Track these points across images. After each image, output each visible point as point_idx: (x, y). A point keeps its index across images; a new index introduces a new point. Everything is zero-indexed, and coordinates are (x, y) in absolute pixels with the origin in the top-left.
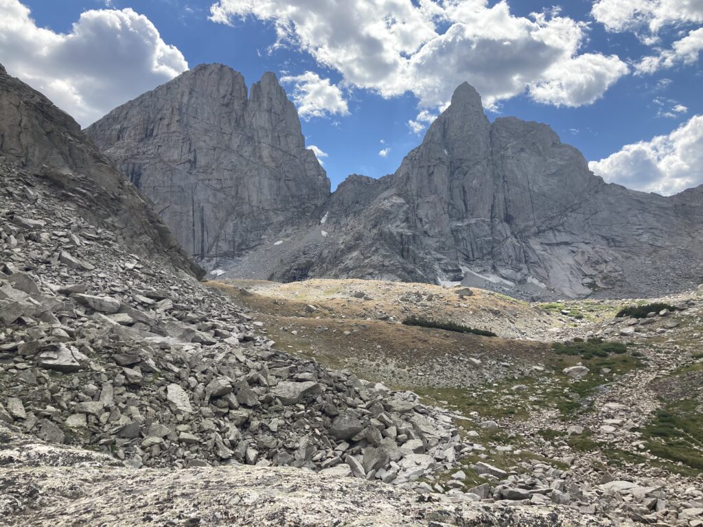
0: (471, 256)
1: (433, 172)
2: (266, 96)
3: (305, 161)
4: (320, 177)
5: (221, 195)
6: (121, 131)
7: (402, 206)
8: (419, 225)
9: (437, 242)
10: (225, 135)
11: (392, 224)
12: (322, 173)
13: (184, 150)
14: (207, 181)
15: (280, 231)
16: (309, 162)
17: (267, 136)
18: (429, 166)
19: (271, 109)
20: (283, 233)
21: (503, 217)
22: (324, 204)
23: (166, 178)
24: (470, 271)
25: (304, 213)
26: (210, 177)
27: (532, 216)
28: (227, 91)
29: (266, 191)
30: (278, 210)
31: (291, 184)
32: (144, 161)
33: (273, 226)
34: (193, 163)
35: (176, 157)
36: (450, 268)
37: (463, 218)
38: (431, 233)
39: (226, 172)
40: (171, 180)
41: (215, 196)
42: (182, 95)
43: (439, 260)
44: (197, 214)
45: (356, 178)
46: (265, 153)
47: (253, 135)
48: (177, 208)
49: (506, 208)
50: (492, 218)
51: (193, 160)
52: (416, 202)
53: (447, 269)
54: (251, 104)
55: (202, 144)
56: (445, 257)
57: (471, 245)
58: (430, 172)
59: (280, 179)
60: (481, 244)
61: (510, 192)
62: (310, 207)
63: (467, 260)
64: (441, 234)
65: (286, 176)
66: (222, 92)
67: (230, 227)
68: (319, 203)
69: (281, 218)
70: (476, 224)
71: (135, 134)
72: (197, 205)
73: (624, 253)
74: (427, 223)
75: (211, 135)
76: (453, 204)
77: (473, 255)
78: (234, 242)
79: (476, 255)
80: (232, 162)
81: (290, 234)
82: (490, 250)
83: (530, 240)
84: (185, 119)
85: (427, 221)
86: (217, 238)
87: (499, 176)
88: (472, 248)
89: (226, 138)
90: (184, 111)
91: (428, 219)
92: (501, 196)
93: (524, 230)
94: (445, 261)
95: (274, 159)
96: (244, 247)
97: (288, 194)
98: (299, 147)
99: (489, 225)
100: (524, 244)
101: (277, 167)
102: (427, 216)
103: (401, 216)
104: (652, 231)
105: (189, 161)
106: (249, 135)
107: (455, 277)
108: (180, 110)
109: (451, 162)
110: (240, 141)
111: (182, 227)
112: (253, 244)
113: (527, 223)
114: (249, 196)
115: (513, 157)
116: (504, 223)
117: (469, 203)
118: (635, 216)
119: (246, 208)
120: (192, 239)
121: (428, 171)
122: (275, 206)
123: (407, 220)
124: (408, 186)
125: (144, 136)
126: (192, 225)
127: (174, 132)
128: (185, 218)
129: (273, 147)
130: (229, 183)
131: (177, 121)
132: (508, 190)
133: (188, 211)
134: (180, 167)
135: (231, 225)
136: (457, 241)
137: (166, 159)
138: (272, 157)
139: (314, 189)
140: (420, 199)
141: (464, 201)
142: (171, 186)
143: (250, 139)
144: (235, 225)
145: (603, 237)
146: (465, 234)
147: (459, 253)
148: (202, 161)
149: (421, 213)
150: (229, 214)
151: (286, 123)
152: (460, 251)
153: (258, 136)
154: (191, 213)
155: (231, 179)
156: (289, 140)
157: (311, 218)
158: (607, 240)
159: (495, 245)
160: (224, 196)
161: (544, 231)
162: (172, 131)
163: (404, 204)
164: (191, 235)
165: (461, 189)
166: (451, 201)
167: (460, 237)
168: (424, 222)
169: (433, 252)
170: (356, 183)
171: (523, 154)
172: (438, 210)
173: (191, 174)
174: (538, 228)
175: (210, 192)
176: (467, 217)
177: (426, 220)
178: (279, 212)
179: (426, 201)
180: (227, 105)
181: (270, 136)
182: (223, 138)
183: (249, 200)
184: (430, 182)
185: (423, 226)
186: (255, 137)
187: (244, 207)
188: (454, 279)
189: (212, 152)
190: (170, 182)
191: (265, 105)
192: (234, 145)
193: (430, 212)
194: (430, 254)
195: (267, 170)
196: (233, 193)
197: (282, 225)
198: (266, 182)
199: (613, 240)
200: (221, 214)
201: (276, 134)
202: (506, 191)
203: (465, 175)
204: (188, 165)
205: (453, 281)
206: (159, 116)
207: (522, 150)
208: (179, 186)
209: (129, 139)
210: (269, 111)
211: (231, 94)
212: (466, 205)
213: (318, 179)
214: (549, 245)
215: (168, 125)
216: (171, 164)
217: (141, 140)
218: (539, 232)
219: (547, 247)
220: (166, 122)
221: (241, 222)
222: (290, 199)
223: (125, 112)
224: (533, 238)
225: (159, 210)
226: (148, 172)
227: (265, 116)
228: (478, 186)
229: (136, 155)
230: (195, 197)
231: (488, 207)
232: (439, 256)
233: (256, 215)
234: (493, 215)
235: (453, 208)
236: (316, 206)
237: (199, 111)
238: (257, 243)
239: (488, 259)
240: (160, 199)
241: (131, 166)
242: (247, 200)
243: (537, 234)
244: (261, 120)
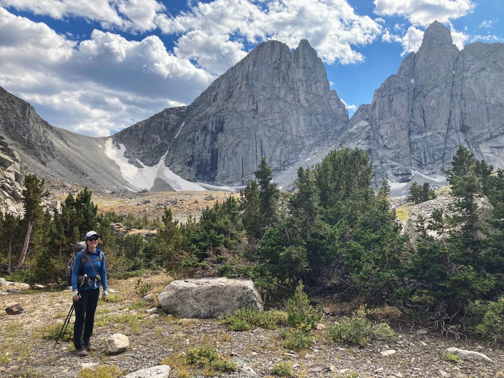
0: (423, 162)
1: (393, 99)
2: (301, 56)
3: (330, 98)
4: (340, 109)
5: (273, 130)
6: (216, 96)
7: (365, 128)
8: (381, 141)
9: (393, 153)
10: (276, 89)
11: (354, 142)
12: (342, 106)
13: (250, 103)
14: (265, 122)
15: (311, 151)
16: (332, 100)
17: (303, 85)
18: (391, 95)
19: (305, 66)
20: (312, 152)
21: (458, 127)
22: (342, 128)
23: (239, 123)
24: (420, 174)
25: (327, 136)
26: (267, 118)
27: (487, 125)
28: (277, 59)
29: (302, 124)
30: (310, 136)
31: (320, 117)
32: (226, 114)
33: (306, 148)
34: (256, 111)
35: (245, 108)
36: (400, 172)
37: (422, 132)
38: (389, 146)
39: (276, 114)
40: (242, 123)
41: (269, 131)
42: (249, 66)
43: (392, 167)
44: (258, 145)
46: (302, 97)
47: (294, 86)
48: (246, 141)
49: (463, 120)
50: (448, 129)
51: (255, 108)
52: (378, 124)
53: (397, 173)
54: (292, 65)
55: (261, 97)
56: (399, 164)
57: (424, 153)
58: (391, 99)
59: (312, 114)
60: (434, 152)
61: (467, 107)
62: (331, 132)
63: (420, 165)
64: (398, 146)
65: (316, 112)
66: (274, 59)
67: (278, 153)
68: (338, 128)
69: (312, 142)
70: (430, 136)
71: (223, 97)
72: (258, 139)
74: (387, 139)
75: (267, 90)
76: (413, 122)
77: (426, 161)
78: (281, 160)
79: (428, 160)
80: (280, 107)
81: (317, 153)
82: (441, 156)
83: (480, 145)
84: (250, 82)
85: (387, 137)
86: (271, 159)
87: (457, 95)
88: (425, 156)
89: (277, 91)
90: (250, 76)
91: (388, 135)
92: (457, 111)
93: (477, 137)
94: (399, 167)
95: (307, 100)
96: (286, 164)
97: (317, 124)
98: (325, 89)
99: (443, 136)
100: (474, 149)
101: (310, 106)
102: (386, 134)
103: (364, 135)
105: (253, 110)
106: (292, 86)
107: (403, 179)
108: (247, 76)
109: (415, 88)
110: (285, 92)
111: (249, 154)
112: (292, 162)
113: (482, 131)
114: (291, 128)
115: (471, 77)
116: (459, 133)
117: (427, 120)
119: (289, 137)
120: (256, 161)
121: (389, 98)
122: (308, 134)
123: (368, 138)
124: (374, 112)
125: (228, 97)
126: (255, 151)
127: (243, 92)
128: (251, 148)
129: (306, 92)
130: (279, 121)
131: (245, 85)
132: (465, 106)
133: (253, 143)
134: (248, 115)
135: (279, 149)
136: (412, 151)
137: (239, 111)
138: (306, 99)
139: (336, 119)
140: (381, 121)
141: (424, 119)
142: (242, 128)
143: (292, 89)
144: (281, 150)
146: (419, 145)
147: (412, 160)
148: (261, 109)
149: (382, 131)
150: (278, 142)
151: (316, 74)
152: (413, 158)
153: (297, 85)
154: (255, 144)
155: (280, 118)
156: (318, 86)
157: (331, 139)
159: (447, 151)
160: (275, 131)
161: (496, 136)
162: (242, 91)
163: (368, 126)
164: (255, 159)
165: (421, 108)
166: (412, 120)
167: (415, 148)
168: (384, 139)
169: (389, 161)
171: (483, 73)
172: (396, 128)
173: (254, 118)
174: (491, 134)
175: (266, 129)
176: (425, 131)
177: (386, 136)
178: (310, 138)
179: (387, 122)
180: (277, 68)
181: (305, 85)
182: (275, 91)
183: (291, 131)
184: (390, 107)
185: (384, 142)
186: (295, 87)
187: (287, 136)
188: (403, 181)
189: (267, 102)
190: (241, 125)
191: (301, 64)
192: (282, 96)
193: (389, 130)
194: (386, 162)
195: (303, 109)
196: (281, 128)
197: (312, 147)
198: (302, 118)
200: (273, 144)
201: (309, 83)
202: (463, 107)
203: (425, 97)
204: (253, 113)
205: (401, 182)
206: (236, 83)
207: (483, 69)
208: (247, 127)
209: (219, 101)
210: (304, 67)
211: (279, 60)
212: (425, 121)
213: (339, 111)
214: (498, 148)
215: (240, 88)
216: (242, 113)
217: (226, 99)
218: (491, 138)
219: (496, 150)
220: (238, 86)
221: (286, 147)
222: (319, 128)
223: (218, 83)
224: (484, 143)
225: (236, 144)
226: (228, 120)
227: (301, 71)
228: (436, 105)
229: (222, 110)
230: (257, 133)
231: (445, 121)
232: (394, 163)
233: (295, 141)
234: (449, 127)
235: (414, 125)
236: (336, 131)
237: (259, 75)
238: (295, 161)
239: (439, 163)
240: (236, 137)
241: (218, 117)
242: (289, 132)
243: (487, 140)
244: (299, 74)
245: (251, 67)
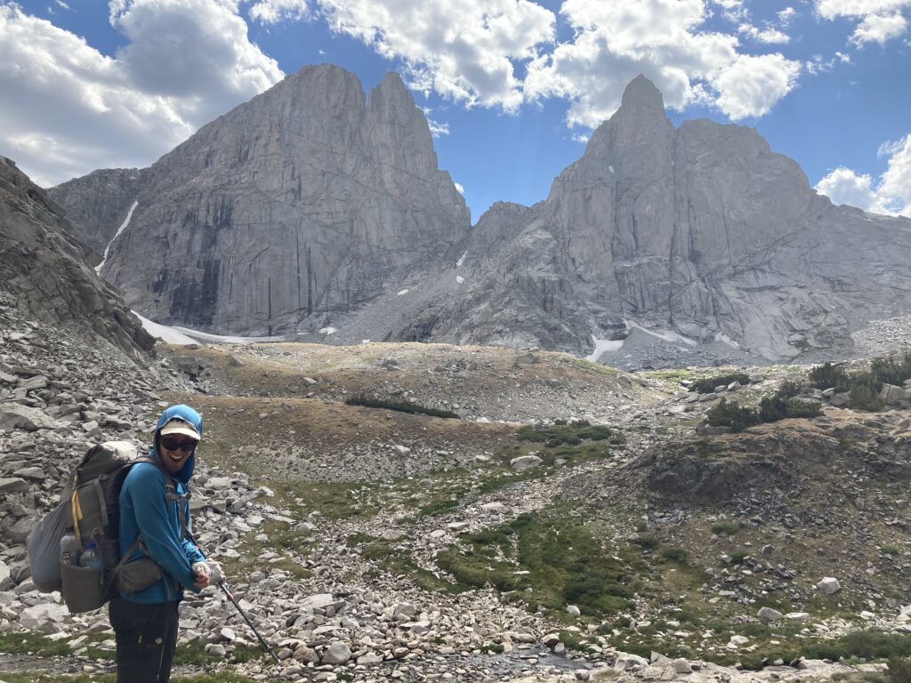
0: (640, 306)
1: (590, 197)
2: (387, 102)
3: (438, 185)
4: (457, 206)
5: (332, 233)
6: (210, 155)
7: (548, 243)
8: (571, 267)
9: (594, 289)
10: (336, 156)
11: (533, 266)
12: (460, 201)
13: (285, 177)
14: (315, 216)
15: (406, 277)
16: (443, 187)
17: (389, 155)
18: (586, 189)
19: (394, 120)
20: (409, 279)
21: (686, 253)
22: (462, 241)
23: (263, 212)
24: (637, 326)
25: (436, 253)
26: (318, 210)
27: (727, 252)
28: (339, 99)
29: (388, 226)
30: (403, 250)
31: (420, 216)
32: (237, 192)
33: (397, 271)
34: (297, 192)
35: (276, 186)
36: (610, 323)
37: (633, 256)
38: (587, 277)
39: (338, 203)
40: (270, 215)
41: (325, 234)
42: (283, 106)
43: (596, 312)
44: (303, 258)
45: (502, 207)
46: (387, 177)
47: (372, 155)
48: (278, 250)
49: (692, 242)
50: (671, 255)
51: (297, 188)
52: (567, 237)
53: (605, 324)
54: (369, 114)
55: (308, 168)
56: (604, 309)
57: (641, 292)
58: (587, 197)
59: (406, 211)
60: (655, 291)
61: (697, 220)
62: (443, 246)
63: (635, 311)
64: (600, 278)
65: (414, 206)
66: (333, 99)
67: (343, 275)
68: (455, 239)
69: (407, 261)
70: (648, 264)
71: (226, 158)
72: (303, 246)
73: (854, 300)
74: (581, 264)
75: (319, 156)
76: (618, 238)
77: (644, 306)
78: (348, 291)
79: (648, 305)
80: (345, 190)
81: (418, 281)
82: (667, 298)
83: (722, 284)
84: (287, 137)
85: (582, 262)
86: (327, 288)
87: (682, 200)
88: (642, 296)
89: (339, 159)
90: (285, 126)
91: (583, 258)
92: (684, 226)
93: (716, 271)
94: (604, 313)
95: (398, 185)
96: (360, 298)
97: (417, 230)
98: (430, 168)
99: (666, 265)
100: (713, 290)
101: (401, 194)
102: (581, 255)
103: (546, 256)
104: (897, 268)
105: (293, 190)
106: (367, 154)
107: (615, 334)
108: (280, 125)
109: (617, 183)
110: (356, 164)
111: (284, 274)
112: (371, 295)
113: (719, 262)
114: (367, 233)
115: (702, 174)
116: (688, 262)
117: (640, 237)
118: (874, 248)
119: (363, 249)
120: (297, 290)
121: (584, 195)
122: (399, 246)
123: (554, 260)
124: (558, 217)
125: (237, 160)
126: (296, 271)
127: (274, 154)
128: (288, 263)
129: (396, 168)
130: (343, 217)
131: (277, 140)
132: (695, 218)
133: (291, 254)
134: (282, 199)
135: (345, 270)
136: (622, 287)
137: (263, 189)
138: (395, 182)
139: (449, 222)
140: (572, 233)
141: (634, 234)
142: (270, 223)
143: (368, 160)
144: (350, 271)
145: (825, 279)
146: (633, 279)
147: (624, 303)
148: (308, 190)
149: (574, 251)
150: (342, 256)
151: (414, 138)
152: (625, 300)
153: (378, 156)
154: (295, 256)
155: (345, 212)
156: (417, 160)
157: (444, 259)
158: (832, 282)
159: (674, 291)
160: (335, 234)
161: (742, 272)
162: (270, 152)
163: (551, 240)
164: (295, 284)
165: (631, 217)
166: (617, 235)
167: (627, 282)
168: (577, 264)
169: (588, 302)
170: (502, 213)
171: (716, 169)
172: (597, 246)
173: (294, 206)
174: (734, 267)
175: (318, 230)
176: (638, 255)
177: (580, 260)
178: (405, 254)
179: (581, 235)
180: (339, 117)
181: (393, 156)
182: (334, 159)
183: (367, 238)
184: (586, 210)
185: (576, 268)
186: (375, 157)
187: (360, 247)
188: (614, 338)
189: (320, 178)
190: (268, 217)
191: (386, 116)
192: (349, 169)
193: (585, 250)
194: (584, 304)
195: (390, 200)
196: (347, 230)
197: (408, 269)
198: (388, 215)
199: (840, 282)
200: (332, 258)
201: (401, 152)
202: (692, 220)
203: (636, 199)
204: (291, 196)
205: (613, 340)
206: (255, 135)
207: (716, 164)
208: (280, 223)
209: (218, 165)
210: (392, 123)
211: (344, 103)
212: (636, 239)
213: (454, 208)
214: (747, 290)
215: (265, 146)
216: (268, 194)
217: (234, 165)
218: (735, 274)
219: (745, 293)
220: (262, 141)
221: (358, 267)
222: (419, 236)
223: (214, 131)
224: (726, 281)
225: (256, 254)
226: (242, 205)
227: (387, 130)
228: (653, 213)
229: (227, 184)
230: (300, 236)
231: (666, 241)
232: (597, 307)
233: (375, 256)
234: (674, 252)
235: (620, 243)
236: (451, 244)
237: (304, 126)
238: (376, 293)
239: (664, 311)
240: (257, 239)
241: (220, 198)
242: (364, 239)
243: (731, 277)
244: (382, 135)
245: (287, 111)
